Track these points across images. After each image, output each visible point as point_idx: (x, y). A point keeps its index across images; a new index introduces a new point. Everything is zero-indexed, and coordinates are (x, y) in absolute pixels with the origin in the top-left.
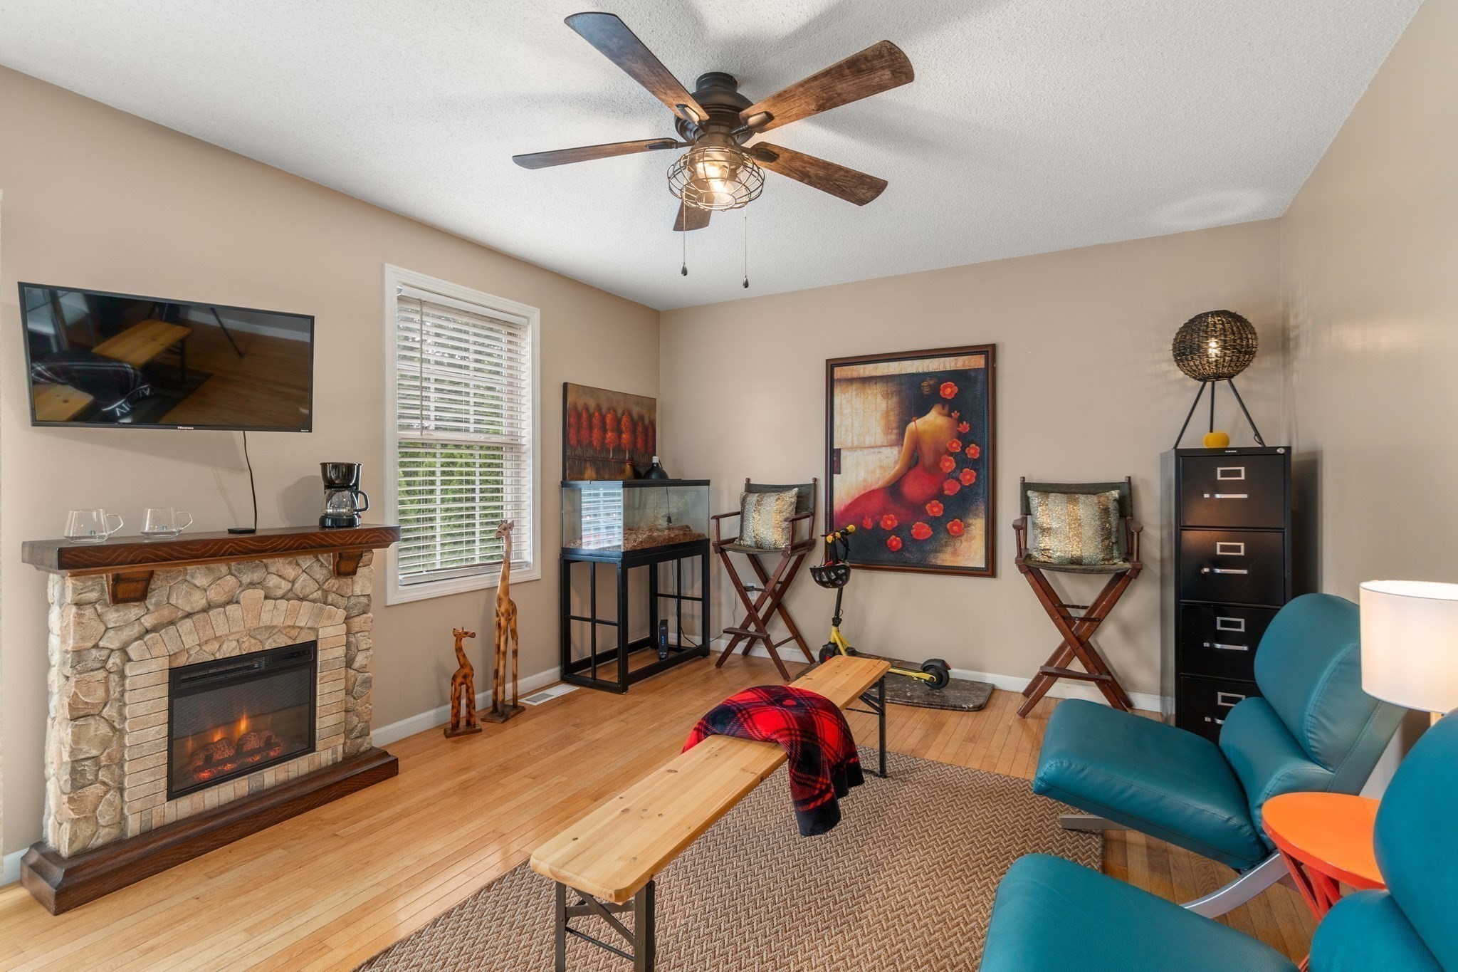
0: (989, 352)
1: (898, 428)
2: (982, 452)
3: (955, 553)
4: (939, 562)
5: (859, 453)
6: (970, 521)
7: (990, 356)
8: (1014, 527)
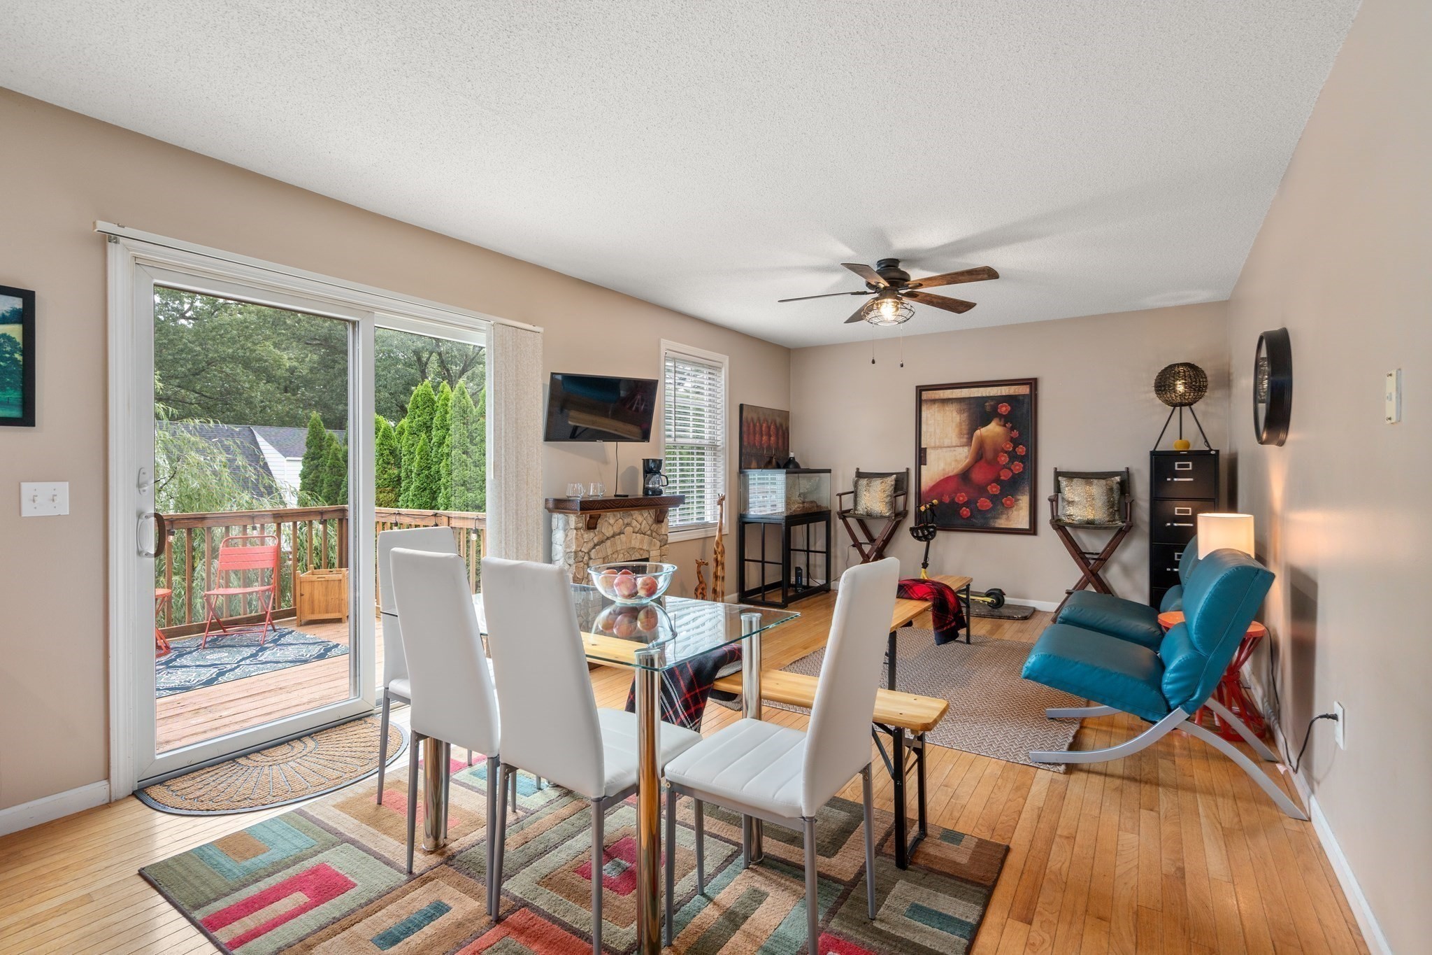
0: (1033, 383)
1: (968, 434)
2: (1027, 450)
3: (1008, 519)
4: (997, 525)
5: (939, 451)
6: (1019, 497)
7: (1033, 385)
8: (1049, 500)
